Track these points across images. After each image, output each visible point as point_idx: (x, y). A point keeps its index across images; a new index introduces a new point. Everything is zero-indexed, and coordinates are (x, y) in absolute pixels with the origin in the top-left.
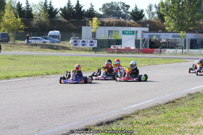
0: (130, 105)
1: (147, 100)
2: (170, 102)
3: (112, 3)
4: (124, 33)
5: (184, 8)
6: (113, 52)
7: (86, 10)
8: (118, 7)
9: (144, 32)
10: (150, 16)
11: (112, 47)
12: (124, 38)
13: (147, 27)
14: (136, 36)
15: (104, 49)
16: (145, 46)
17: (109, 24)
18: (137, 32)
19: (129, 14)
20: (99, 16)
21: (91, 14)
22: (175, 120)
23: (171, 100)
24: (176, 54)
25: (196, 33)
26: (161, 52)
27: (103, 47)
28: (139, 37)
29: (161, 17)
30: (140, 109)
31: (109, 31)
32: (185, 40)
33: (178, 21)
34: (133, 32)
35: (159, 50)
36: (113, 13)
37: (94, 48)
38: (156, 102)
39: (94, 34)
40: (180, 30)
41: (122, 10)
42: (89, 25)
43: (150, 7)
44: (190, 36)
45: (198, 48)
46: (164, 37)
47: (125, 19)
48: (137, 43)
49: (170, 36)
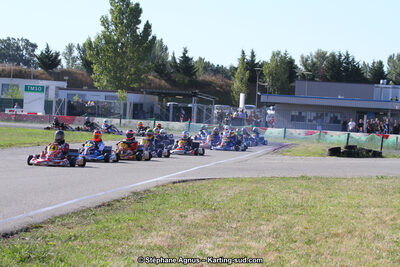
0: (40, 207)
2: (104, 204)
3: (9, 39)
4: (27, 89)
5: (125, 53)
6: (9, 119)
8: (18, 48)
9: (60, 89)
10: (68, 63)
11: (7, 111)
12: (27, 97)
13: (64, 80)
14: (47, 94)
16: (61, 111)
17: (2, 75)
18: (47, 88)
19: (35, 59)
22: (114, 234)
23: (106, 201)
25: (142, 93)
28: (52, 96)
29: (87, 65)
30: (57, 214)
31: (3, 85)
32: (125, 105)
33: (115, 73)
34: (43, 87)
36: (10, 56)
38: (81, 204)
40: (118, 88)
41: (24, 52)
43: (70, 49)
44: (133, 98)
45: (145, 118)
46: (91, 98)
47: (29, 66)
48: (48, 106)
49: (100, 97)
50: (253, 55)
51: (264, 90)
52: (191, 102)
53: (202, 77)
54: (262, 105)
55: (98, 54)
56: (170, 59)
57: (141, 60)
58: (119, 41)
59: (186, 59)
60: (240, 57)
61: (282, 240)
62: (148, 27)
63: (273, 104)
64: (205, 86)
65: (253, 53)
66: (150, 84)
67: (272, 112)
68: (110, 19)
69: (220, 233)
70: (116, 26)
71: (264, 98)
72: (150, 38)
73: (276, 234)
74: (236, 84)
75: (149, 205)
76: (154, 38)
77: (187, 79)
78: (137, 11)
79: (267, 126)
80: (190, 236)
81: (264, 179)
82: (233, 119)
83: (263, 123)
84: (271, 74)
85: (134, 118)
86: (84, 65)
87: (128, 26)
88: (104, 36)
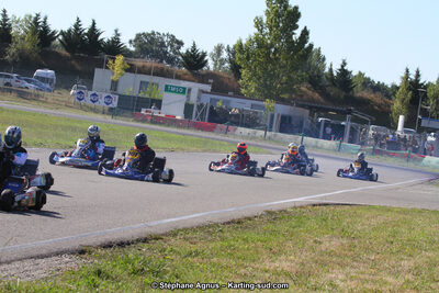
0: (164, 218)
1: (193, 213)
2: (233, 222)
3: (153, 33)
4: (167, 89)
5: (277, 59)
6: (144, 120)
7: (105, 40)
8: (163, 43)
9: (203, 92)
10: (215, 65)
11: (143, 111)
12: (167, 97)
13: (209, 83)
14: (188, 97)
15: (128, 113)
16: (202, 116)
17: (142, 71)
18: (190, 90)
19: (180, 57)
20: (127, 54)
21: (114, 48)
22: (240, 254)
23: (237, 217)
24: (253, 138)
25: (292, 105)
26: (227, 130)
27: (128, 109)
28: (193, 99)
29: (236, 69)
30: (181, 227)
31: (141, 82)
32: (272, 116)
33: (265, 80)
34: (184, 89)
35: (224, 126)
36: (153, 51)
37: (111, 109)
38: (209, 219)
39: (115, 84)
40: (266, 97)
41: (169, 48)
42: (107, 68)
43: (219, 49)
44: (282, 109)
45: (292, 132)
46: (236, 106)
47: (173, 65)
48: (188, 109)
49: (246, 105)
50: (418, 75)
51: (425, 114)
52: (344, 120)
53: (360, 93)
54: (423, 131)
55: (248, 58)
56: (327, 70)
57: (294, 68)
58: (272, 45)
59: (344, 72)
60: (403, 75)
61: (423, 278)
62: (305, 33)
63: (434, 130)
64: (363, 104)
65: (418, 72)
66: (302, 96)
67: (433, 139)
68: (265, 21)
69: (355, 264)
70: (271, 29)
71: (425, 123)
72: (307, 45)
73: (417, 271)
74: (396, 104)
75: (282, 227)
76: (311, 46)
77: (343, 95)
78: (295, 15)
79: (425, 154)
80: (324, 264)
81: (413, 210)
82: (388, 142)
83: (421, 150)
84: (435, 97)
85: (281, 132)
86: (231, 69)
87: (284, 30)
88: (257, 39)
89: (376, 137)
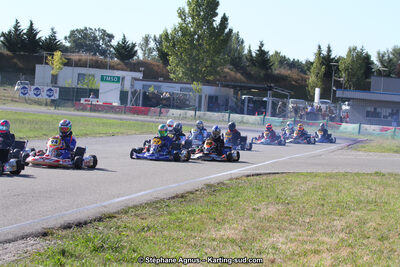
0: (114, 197)
1: (141, 191)
2: (177, 196)
3: (86, 29)
4: (103, 79)
5: (200, 45)
6: (84, 109)
7: (43, 39)
8: (95, 38)
9: (136, 79)
10: (145, 54)
11: (83, 101)
12: (103, 87)
13: (140, 71)
14: (122, 85)
15: (70, 103)
16: (136, 101)
17: (79, 64)
18: (123, 78)
19: (112, 49)
20: (64, 50)
21: (51, 45)
22: (187, 226)
23: (180, 192)
24: (185, 118)
25: (217, 85)
26: (161, 113)
27: (68, 100)
28: (127, 87)
29: (163, 56)
30: (131, 205)
31: (79, 75)
32: (200, 97)
33: (191, 65)
34: (119, 78)
35: (158, 109)
36: (87, 46)
37: (53, 101)
38: (155, 195)
39: (55, 79)
40: (193, 80)
41: (101, 42)
42: (47, 64)
43: (147, 40)
44: (209, 90)
45: (219, 111)
46: (167, 90)
47: (106, 57)
48: (123, 96)
49: (176, 89)
50: (329, 50)
51: (339, 85)
52: (266, 96)
53: (278, 70)
54: (337, 101)
55: (174, 46)
56: (246, 52)
57: (218, 52)
58: (195, 33)
59: (262, 53)
60: (316, 51)
61: (355, 236)
62: (225, 19)
63: (348, 100)
64: (281, 80)
65: (329, 48)
66: (225, 77)
67: (348, 108)
68: (187, 11)
69: (293, 227)
70: (193, 18)
71: (339, 94)
72: (227, 30)
73: (349, 230)
74: (312, 79)
75: (222, 198)
76: (231, 31)
77: (262, 73)
78: (214, 4)
79: (342, 122)
80: (263, 229)
81: (337, 174)
82: (307, 113)
83: (337, 119)
84: (346, 69)
85: (209, 110)
86: (160, 56)
87: (205, 18)
88: (181, 28)
89: (296, 110)
